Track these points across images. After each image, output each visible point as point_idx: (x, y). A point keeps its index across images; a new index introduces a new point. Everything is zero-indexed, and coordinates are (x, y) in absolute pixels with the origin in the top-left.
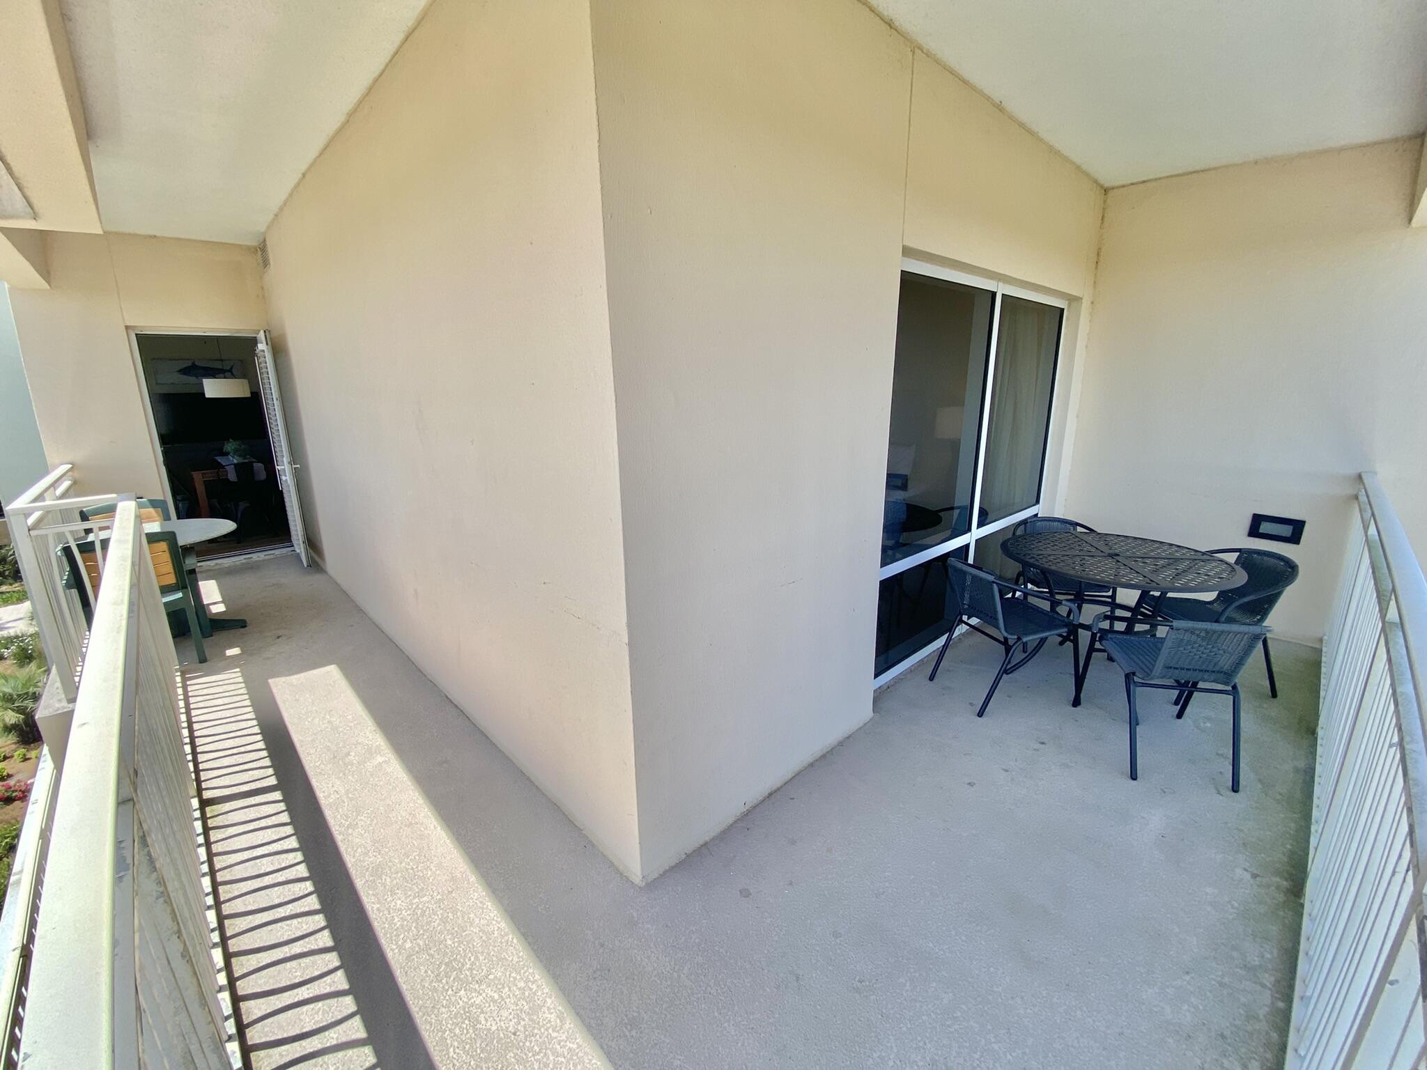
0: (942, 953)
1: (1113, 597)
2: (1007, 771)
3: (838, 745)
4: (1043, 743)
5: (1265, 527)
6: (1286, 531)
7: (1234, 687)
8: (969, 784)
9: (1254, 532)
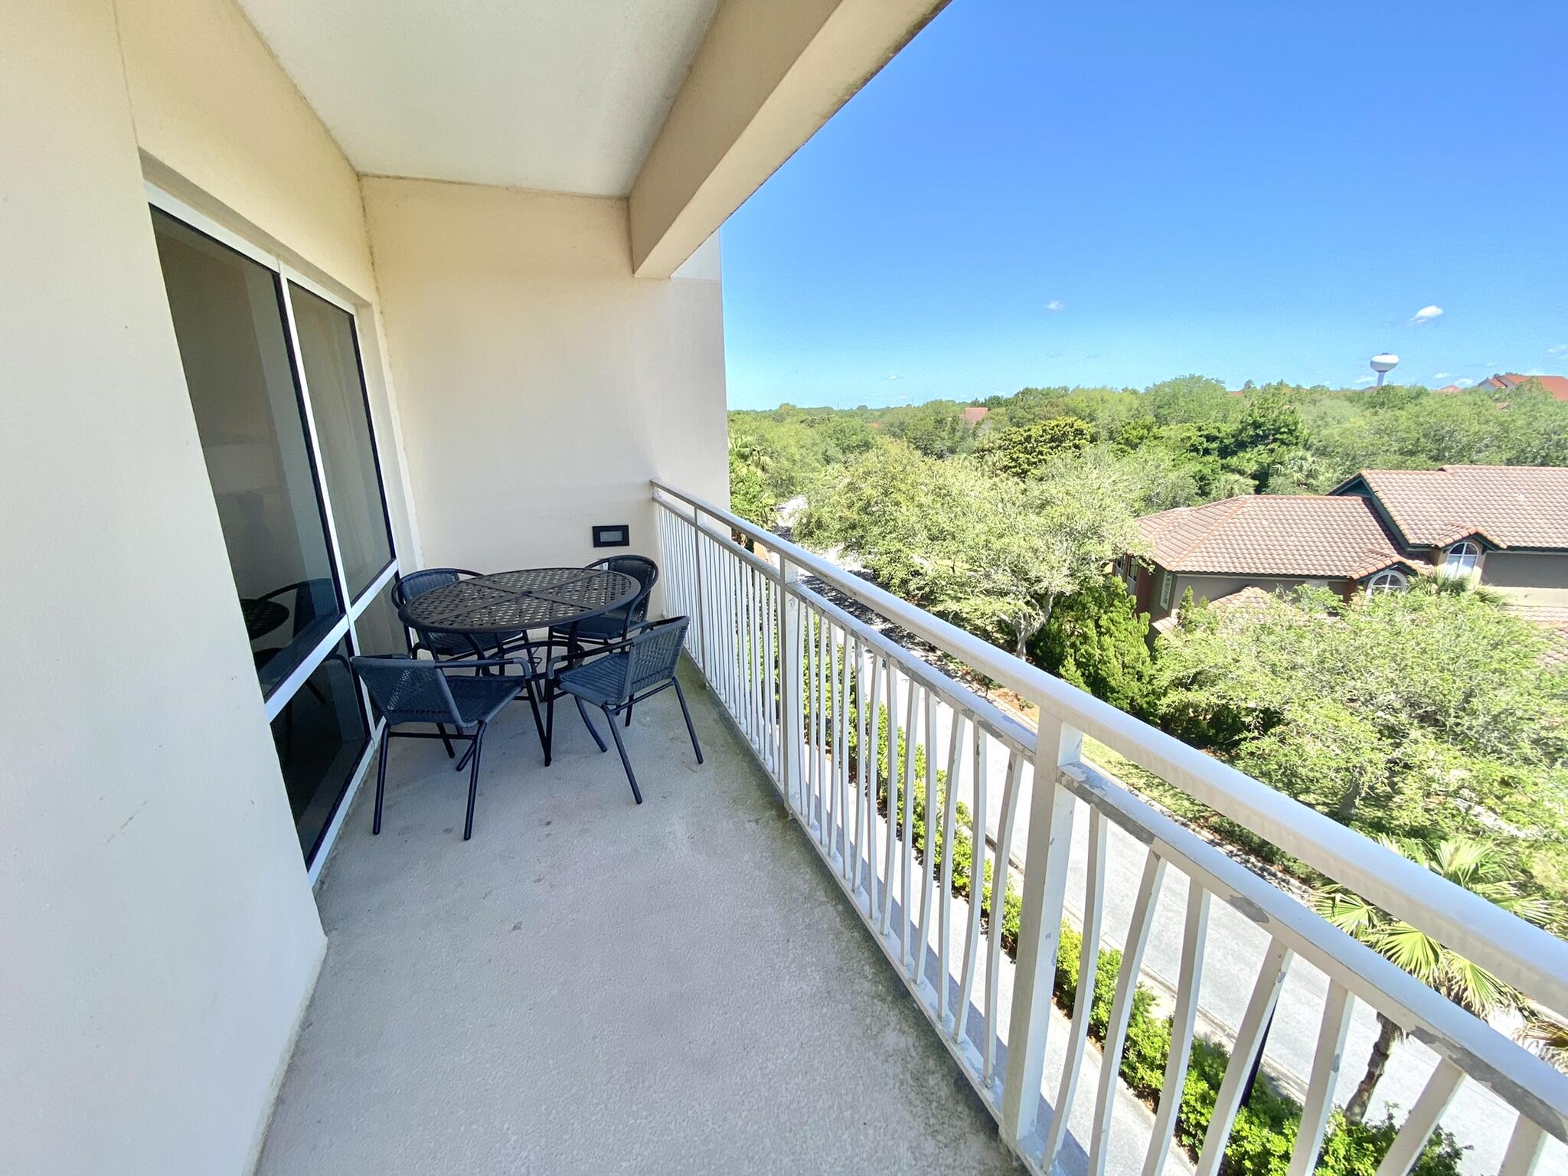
0: (640, 1158)
1: (525, 637)
2: (539, 880)
3: (303, 1030)
4: (549, 823)
5: (605, 537)
6: (617, 536)
7: (674, 678)
8: (515, 928)
9: (598, 543)
